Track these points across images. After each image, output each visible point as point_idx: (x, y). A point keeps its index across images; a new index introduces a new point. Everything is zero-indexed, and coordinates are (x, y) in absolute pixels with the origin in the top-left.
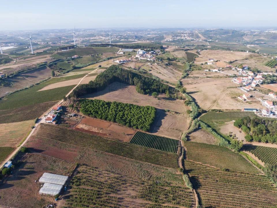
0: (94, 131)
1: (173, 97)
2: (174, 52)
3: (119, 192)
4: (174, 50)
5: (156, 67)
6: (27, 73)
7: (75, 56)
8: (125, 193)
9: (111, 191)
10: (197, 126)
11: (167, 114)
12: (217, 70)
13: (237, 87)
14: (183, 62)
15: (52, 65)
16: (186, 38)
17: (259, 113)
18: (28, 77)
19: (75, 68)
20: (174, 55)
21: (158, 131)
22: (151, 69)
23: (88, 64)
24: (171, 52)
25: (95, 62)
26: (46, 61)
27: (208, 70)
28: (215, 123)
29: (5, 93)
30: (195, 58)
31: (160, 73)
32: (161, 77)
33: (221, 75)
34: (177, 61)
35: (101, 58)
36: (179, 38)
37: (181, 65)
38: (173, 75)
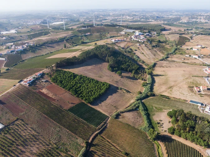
0: (49, 96)
1: (136, 77)
2: (169, 35)
3: (26, 147)
4: (170, 33)
5: (143, 47)
6: (50, 44)
7: (88, 33)
8: (30, 148)
9: (21, 144)
10: (134, 108)
11: (118, 92)
12: (197, 57)
13: (203, 77)
14: (172, 45)
15: (68, 39)
16: (201, 20)
17: (203, 108)
18: (48, 46)
19: (83, 43)
20: (167, 38)
21: (99, 105)
22: (137, 49)
23: (93, 41)
24: (166, 35)
25: (100, 39)
26: (66, 36)
27: (188, 56)
28: (154, 108)
29: (29, 56)
30: (186, 42)
31: (143, 53)
32: (142, 57)
33: (197, 62)
34: (167, 44)
35: (107, 36)
36: (194, 20)
37: (168, 48)
38: (154, 56)
